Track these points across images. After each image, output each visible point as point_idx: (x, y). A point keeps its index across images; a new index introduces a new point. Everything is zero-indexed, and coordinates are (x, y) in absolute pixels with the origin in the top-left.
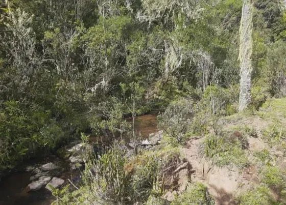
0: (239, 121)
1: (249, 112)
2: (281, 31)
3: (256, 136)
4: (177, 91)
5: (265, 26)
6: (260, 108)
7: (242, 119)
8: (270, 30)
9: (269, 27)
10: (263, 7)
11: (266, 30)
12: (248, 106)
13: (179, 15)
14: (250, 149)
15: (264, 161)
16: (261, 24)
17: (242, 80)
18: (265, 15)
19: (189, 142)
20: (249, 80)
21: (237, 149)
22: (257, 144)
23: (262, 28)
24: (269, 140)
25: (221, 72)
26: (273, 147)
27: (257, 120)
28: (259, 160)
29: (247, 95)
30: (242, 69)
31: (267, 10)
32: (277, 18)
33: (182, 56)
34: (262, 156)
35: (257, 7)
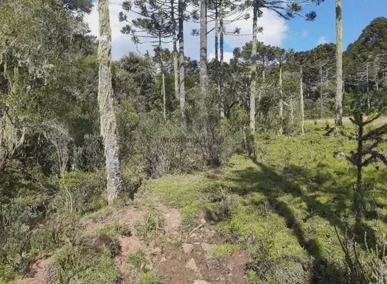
0: (109, 217)
1: (120, 202)
2: (155, 99)
3: (129, 234)
4: (23, 182)
5: (139, 92)
6: (135, 194)
7: (111, 213)
8: (144, 97)
9: (142, 93)
10: (134, 71)
11: (140, 97)
12: (119, 195)
13: (16, 70)
14: (123, 254)
15: (139, 267)
16: (133, 91)
17: (107, 162)
18: (137, 80)
19: (34, 266)
20: (117, 161)
21: (104, 260)
22: (131, 245)
23: (136, 95)
24: (145, 235)
25: (81, 152)
26: (150, 244)
27: (131, 211)
28: (133, 267)
29: (116, 179)
30: (106, 147)
31: (138, 74)
32: (149, 85)
33: (24, 130)
34: (137, 260)
35: (128, 70)
